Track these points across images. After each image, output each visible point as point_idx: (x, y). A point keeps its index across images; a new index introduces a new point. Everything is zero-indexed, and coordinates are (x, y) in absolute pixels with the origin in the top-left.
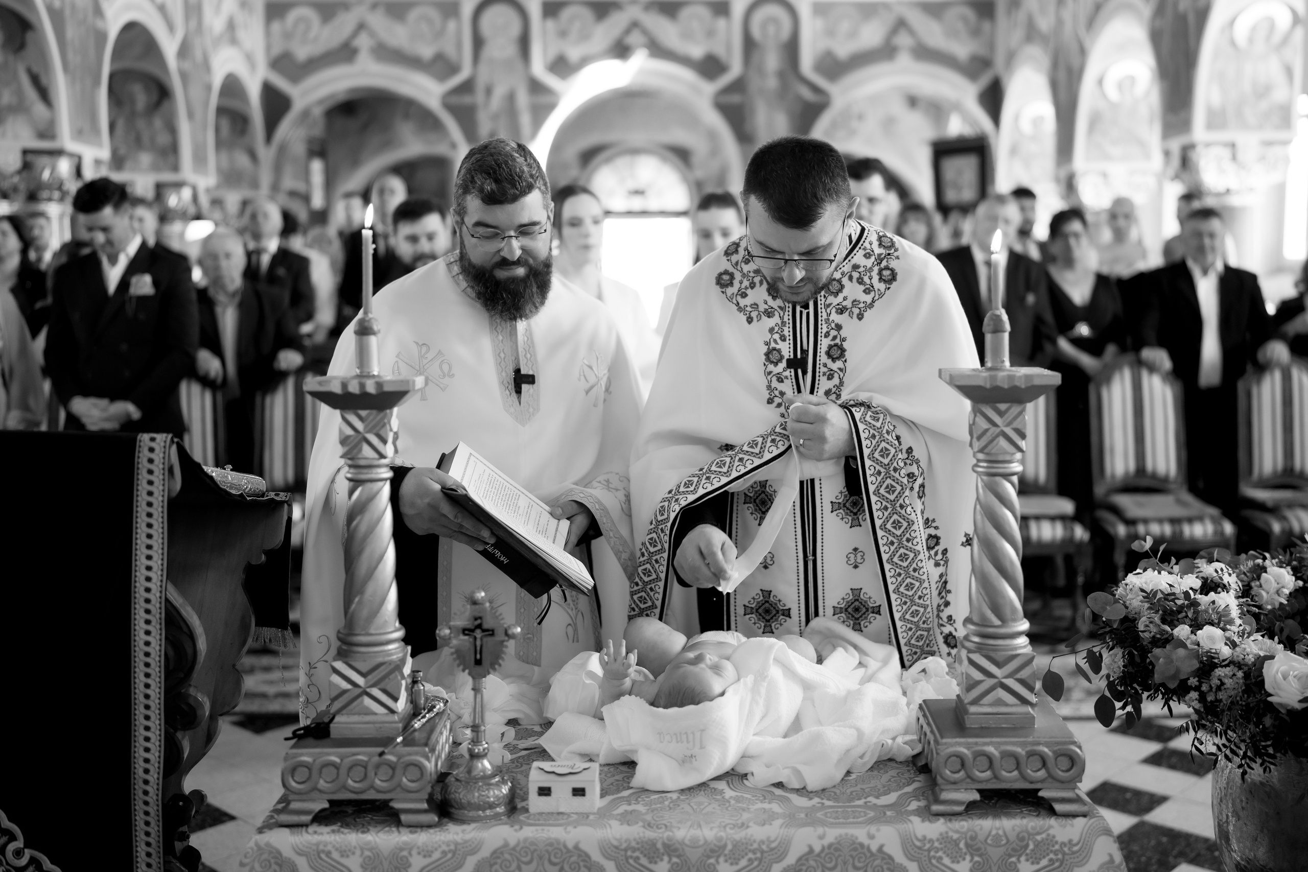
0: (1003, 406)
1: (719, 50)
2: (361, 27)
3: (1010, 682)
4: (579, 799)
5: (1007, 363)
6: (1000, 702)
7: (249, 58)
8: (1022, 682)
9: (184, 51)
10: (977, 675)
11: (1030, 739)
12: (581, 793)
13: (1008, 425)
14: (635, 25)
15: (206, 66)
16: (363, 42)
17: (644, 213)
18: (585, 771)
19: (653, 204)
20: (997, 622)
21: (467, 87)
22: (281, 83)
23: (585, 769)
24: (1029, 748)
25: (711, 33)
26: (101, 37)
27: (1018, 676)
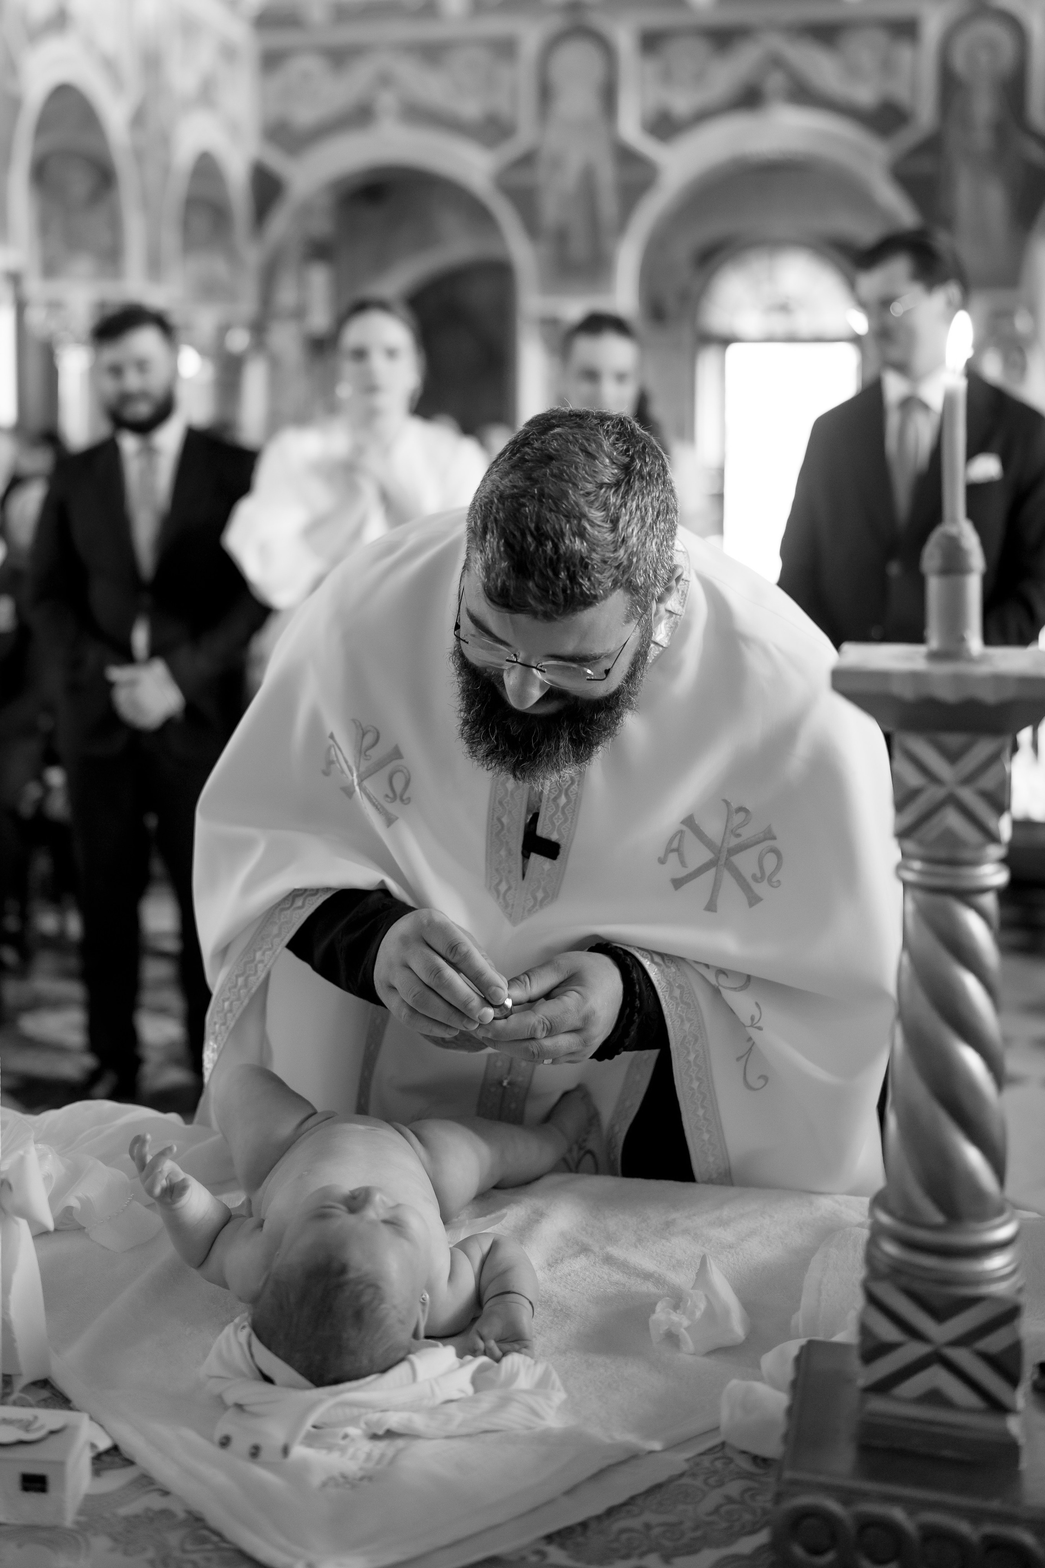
0: (954, 740)
1: (901, 92)
2: (385, 80)
3: (962, 1357)
4: (34, 1498)
5: (975, 642)
6: (934, 1397)
7: (233, 129)
8: (992, 1361)
9: (138, 119)
10: (887, 1331)
11: (995, 1504)
12: (38, 1485)
13: (968, 780)
14: (776, 62)
15: (165, 140)
16: (387, 101)
17: (792, 339)
18: (54, 1438)
19: (804, 323)
20: (939, 1218)
21: (527, 160)
22: (277, 162)
23: (52, 1433)
24: (989, 1529)
25: (887, 66)
26: (15, 104)
27: (984, 1344)
